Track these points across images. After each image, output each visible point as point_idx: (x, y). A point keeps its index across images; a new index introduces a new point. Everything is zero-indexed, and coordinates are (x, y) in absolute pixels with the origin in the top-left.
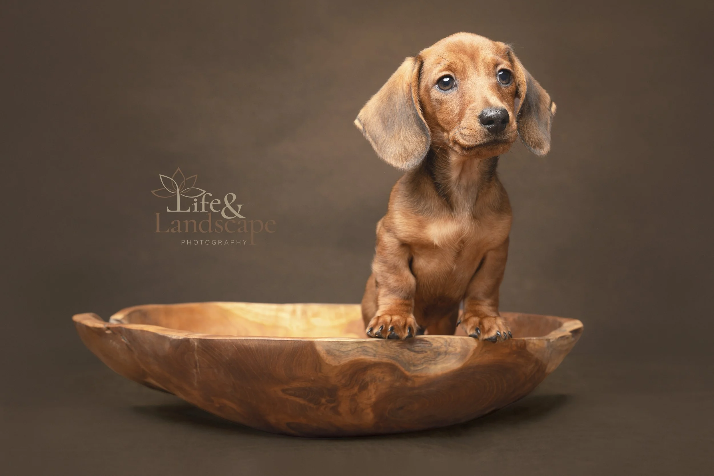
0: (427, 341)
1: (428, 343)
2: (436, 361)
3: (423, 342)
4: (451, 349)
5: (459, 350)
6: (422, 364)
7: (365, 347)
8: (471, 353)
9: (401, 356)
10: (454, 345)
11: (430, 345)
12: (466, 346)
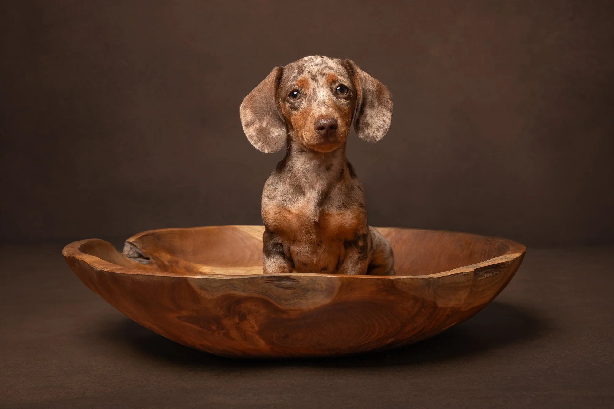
0: (294, 279)
1: (295, 281)
2: (306, 296)
3: (290, 280)
4: (317, 286)
5: (324, 287)
6: (293, 299)
7: (232, 283)
8: (337, 290)
9: (270, 292)
10: (320, 283)
11: (297, 283)
12: (331, 284)
